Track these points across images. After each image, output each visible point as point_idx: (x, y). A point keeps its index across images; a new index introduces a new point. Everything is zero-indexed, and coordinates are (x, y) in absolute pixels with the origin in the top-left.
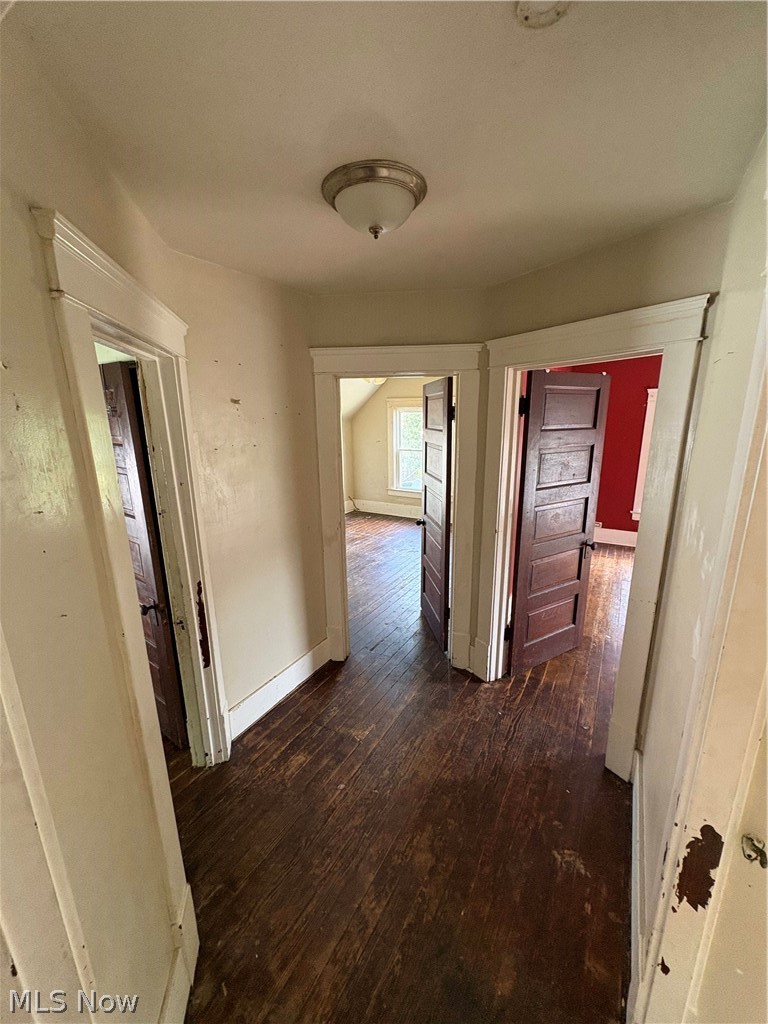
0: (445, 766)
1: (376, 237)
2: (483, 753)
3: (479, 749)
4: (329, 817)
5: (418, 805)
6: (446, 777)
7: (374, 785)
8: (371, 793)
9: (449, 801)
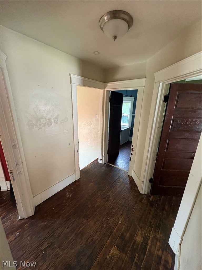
0: (84, 225)
1: (115, 40)
2: (68, 228)
3: (68, 230)
4: (122, 213)
5: (97, 212)
6: (85, 221)
7: (109, 221)
8: (110, 218)
9: (88, 212)
